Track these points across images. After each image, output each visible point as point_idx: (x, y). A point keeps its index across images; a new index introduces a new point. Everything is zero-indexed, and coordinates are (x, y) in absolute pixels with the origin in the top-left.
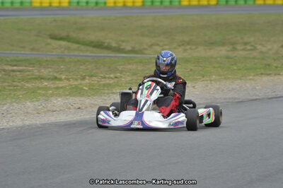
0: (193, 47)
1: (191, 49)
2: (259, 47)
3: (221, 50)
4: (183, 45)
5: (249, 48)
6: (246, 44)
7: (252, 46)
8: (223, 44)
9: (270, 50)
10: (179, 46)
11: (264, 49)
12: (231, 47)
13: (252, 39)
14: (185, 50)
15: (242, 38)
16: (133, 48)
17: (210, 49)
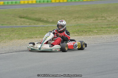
0: (79, 19)
1: (78, 20)
2: (108, 18)
3: (91, 20)
4: (75, 18)
5: (103, 18)
6: (102, 17)
7: (105, 18)
8: (92, 17)
9: (112, 19)
10: (73, 19)
11: (110, 19)
12: (96, 18)
13: (106, 15)
14: (75, 21)
15: (102, 15)
16: (53, 20)
17: (86, 20)
